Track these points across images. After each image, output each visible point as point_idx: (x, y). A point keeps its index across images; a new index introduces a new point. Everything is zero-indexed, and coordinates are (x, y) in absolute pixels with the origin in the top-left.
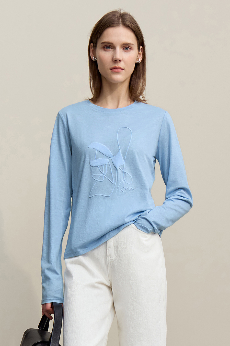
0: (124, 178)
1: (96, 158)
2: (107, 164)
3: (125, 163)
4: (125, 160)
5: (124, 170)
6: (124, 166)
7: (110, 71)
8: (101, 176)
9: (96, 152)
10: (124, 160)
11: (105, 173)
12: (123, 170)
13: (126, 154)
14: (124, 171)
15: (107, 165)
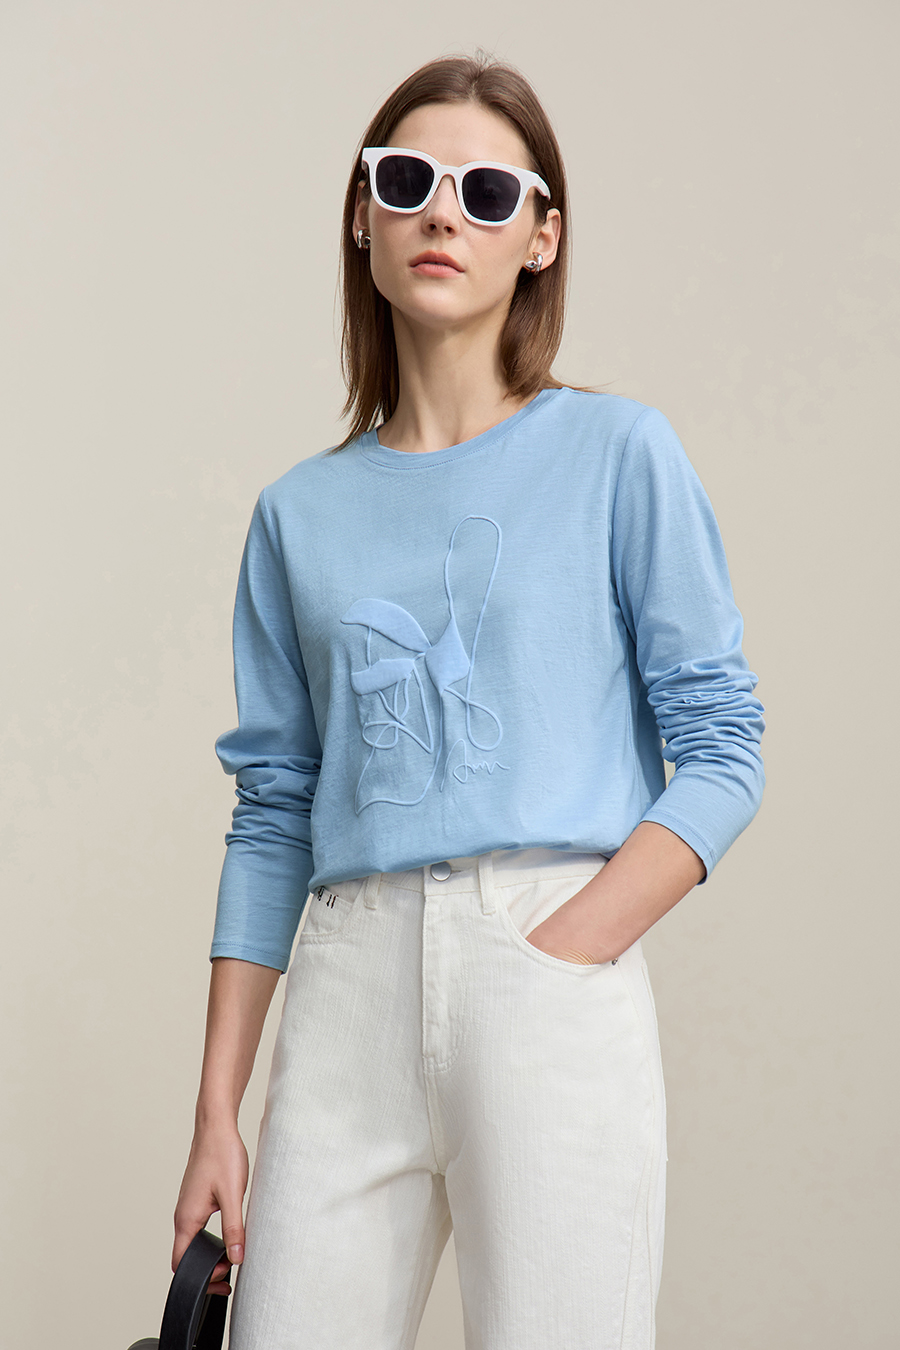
0: (469, 730)
1: (369, 661)
2: (409, 676)
3: (472, 667)
4: (474, 657)
5: (468, 694)
6: (470, 682)
7: (408, 270)
8: (386, 727)
9: (370, 638)
10: (471, 658)
11: (400, 713)
12: (465, 697)
13: (477, 633)
14: (468, 700)
15: (407, 682)
